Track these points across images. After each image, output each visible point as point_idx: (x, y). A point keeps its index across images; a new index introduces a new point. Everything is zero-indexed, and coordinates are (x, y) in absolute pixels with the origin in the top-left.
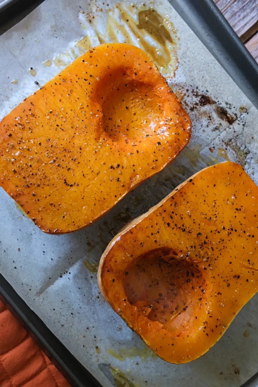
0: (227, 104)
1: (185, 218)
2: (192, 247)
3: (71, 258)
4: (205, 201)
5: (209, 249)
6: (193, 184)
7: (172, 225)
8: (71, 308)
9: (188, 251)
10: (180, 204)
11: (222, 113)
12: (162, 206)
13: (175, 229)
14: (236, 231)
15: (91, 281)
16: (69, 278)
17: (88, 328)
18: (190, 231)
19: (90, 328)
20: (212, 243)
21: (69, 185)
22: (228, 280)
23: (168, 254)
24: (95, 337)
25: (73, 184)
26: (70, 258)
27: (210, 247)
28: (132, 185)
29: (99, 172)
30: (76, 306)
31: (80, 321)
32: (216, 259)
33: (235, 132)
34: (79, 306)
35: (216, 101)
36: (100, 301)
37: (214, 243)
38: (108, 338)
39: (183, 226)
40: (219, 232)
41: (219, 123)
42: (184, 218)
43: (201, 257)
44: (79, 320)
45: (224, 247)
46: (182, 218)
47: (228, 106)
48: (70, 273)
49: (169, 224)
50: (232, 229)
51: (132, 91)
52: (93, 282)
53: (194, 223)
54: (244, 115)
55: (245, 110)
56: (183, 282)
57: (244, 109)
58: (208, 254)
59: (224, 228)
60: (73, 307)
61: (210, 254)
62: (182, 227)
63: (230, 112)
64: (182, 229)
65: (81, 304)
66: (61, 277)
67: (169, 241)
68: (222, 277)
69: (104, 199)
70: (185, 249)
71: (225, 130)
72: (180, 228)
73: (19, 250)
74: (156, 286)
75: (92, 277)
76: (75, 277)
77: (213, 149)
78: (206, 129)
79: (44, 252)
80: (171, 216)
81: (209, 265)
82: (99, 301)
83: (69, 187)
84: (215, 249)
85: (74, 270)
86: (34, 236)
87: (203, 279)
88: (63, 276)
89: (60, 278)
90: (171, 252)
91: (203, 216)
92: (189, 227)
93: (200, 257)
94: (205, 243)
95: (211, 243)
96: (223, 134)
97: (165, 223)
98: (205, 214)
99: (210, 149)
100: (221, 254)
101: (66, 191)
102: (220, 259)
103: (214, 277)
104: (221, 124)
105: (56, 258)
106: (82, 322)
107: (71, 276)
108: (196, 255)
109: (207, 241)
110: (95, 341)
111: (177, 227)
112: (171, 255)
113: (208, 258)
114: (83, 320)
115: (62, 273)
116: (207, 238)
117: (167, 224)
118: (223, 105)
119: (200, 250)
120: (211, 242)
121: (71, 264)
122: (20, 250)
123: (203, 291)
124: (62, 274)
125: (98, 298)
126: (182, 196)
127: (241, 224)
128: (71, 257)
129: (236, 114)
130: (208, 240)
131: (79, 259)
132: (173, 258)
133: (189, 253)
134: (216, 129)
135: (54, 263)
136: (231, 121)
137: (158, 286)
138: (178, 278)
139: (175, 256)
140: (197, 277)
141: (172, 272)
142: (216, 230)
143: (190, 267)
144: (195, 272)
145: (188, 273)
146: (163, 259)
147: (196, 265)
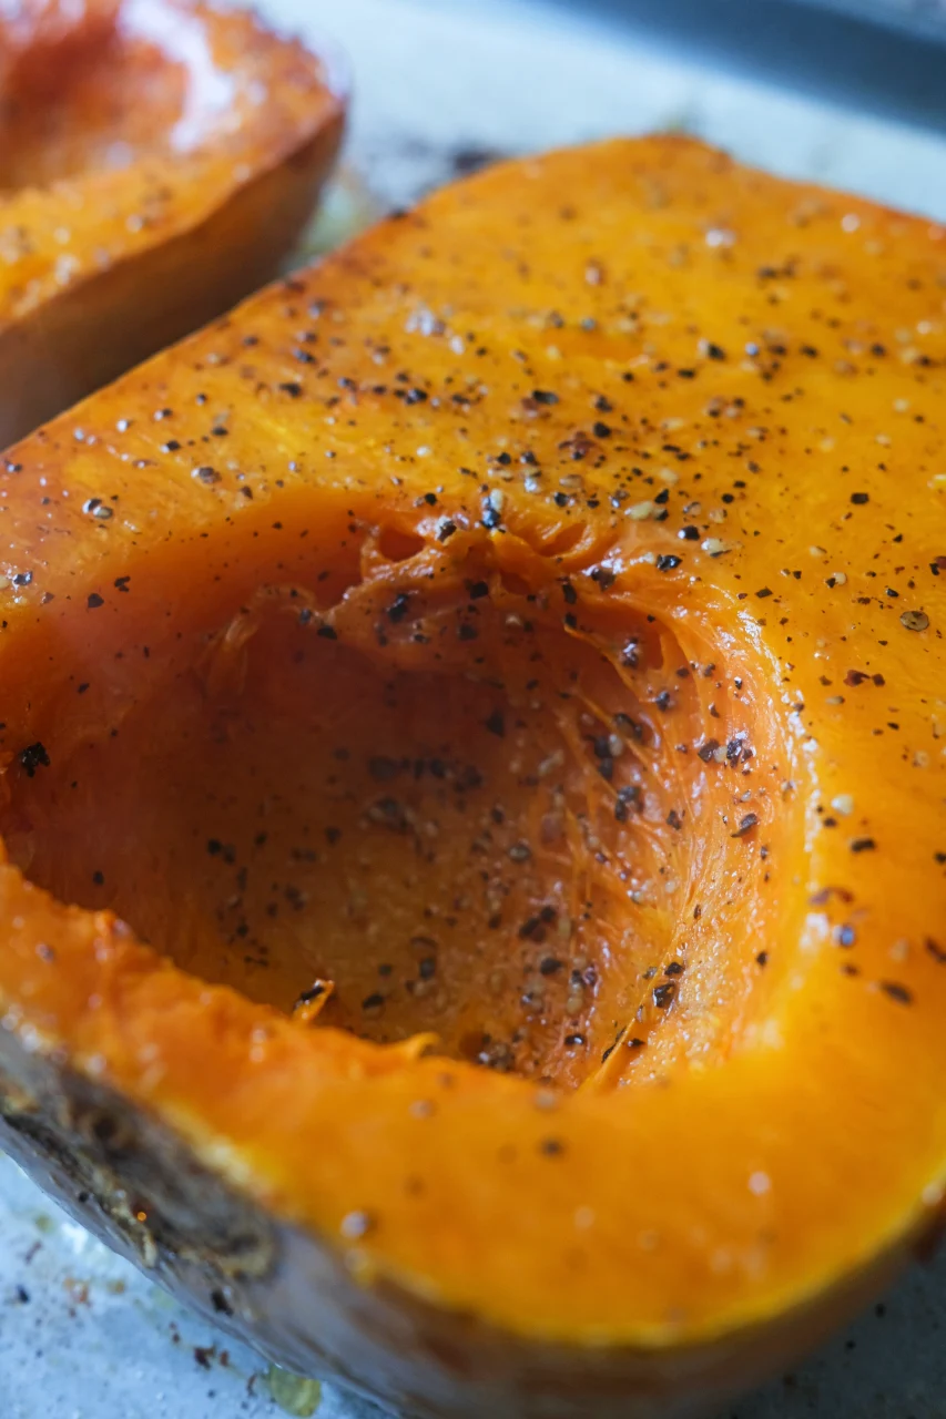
2: (505, 460)
5: (646, 456)
6: (419, 225)
7: (321, 389)
9: (486, 489)
10: (356, 302)
13: (346, 403)
14: (811, 352)
18: (469, 396)
20: (659, 425)
22: (893, 594)
23: (357, 581)
27: (653, 448)
32: (728, 499)
36: (38, 1322)
37: (675, 424)
39: (403, 378)
40: (688, 374)
42: (398, 349)
43: (603, 499)
45: (765, 432)
46: (385, 350)
49: (292, 389)
50: (780, 350)
53: (482, 352)
56: (596, 842)
58: (650, 481)
59: (716, 353)
61: (666, 475)
62: (399, 386)
64: (401, 393)
67: (319, 460)
68: (832, 582)
72: (380, 390)
80: (301, 355)
81: (694, 535)
82: (28, 1324)
84: (696, 449)
87: (705, 670)
90: (370, 551)
92: (450, 381)
93: (594, 504)
94: (603, 431)
97: (263, 388)
100: (754, 468)
103: (764, 593)
108: (561, 500)
109: (611, 421)
111: (357, 389)
112: (378, 572)
113: (662, 498)
116: (603, 405)
117: (278, 392)
119: (578, 467)
120: (644, 422)
125: (24, 1297)
127: (833, 324)
130: (625, 419)
132: (403, 603)
133: (496, 497)
137: (432, 982)
138: (555, 839)
139: (405, 565)
140: (663, 706)
141: (498, 818)
142: (662, 366)
143: (567, 629)
144: (625, 676)
145: (600, 751)
146: (327, 632)
147: (594, 576)
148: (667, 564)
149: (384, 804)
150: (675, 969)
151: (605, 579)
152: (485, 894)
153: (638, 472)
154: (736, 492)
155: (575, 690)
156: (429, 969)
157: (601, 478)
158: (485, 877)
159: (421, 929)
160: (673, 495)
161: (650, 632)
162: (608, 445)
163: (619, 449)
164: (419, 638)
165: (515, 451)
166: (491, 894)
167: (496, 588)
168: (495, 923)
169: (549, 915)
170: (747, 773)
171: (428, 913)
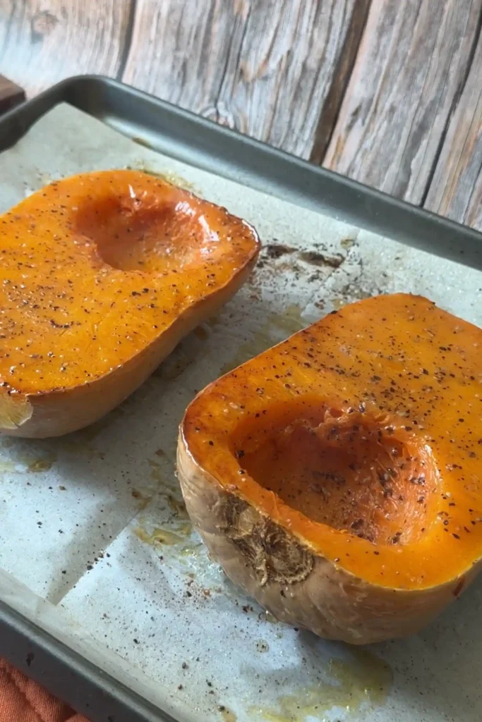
0: (317, 245)
2: (366, 395)
5: (404, 399)
6: (340, 317)
7: (315, 366)
8: (130, 629)
9: (361, 401)
11: (315, 258)
13: (322, 371)
14: (453, 376)
15: (163, 567)
16: (109, 565)
17: (185, 666)
18: (356, 375)
19: (191, 665)
22: (467, 447)
23: (323, 420)
24: (210, 685)
26: (102, 526)
27: (406, 397)
30: (141, 621)
31: (160, 654)
32: (425, 415)
33: (348, 275)
34: (149, 616)
35: (296, 247)
37: (413, 391)
38: (241, 673)
39: (337, 366)
40: (417, 377)
41: (315, 270)
42: (336, 357)
43: (392, 409)
44: (157, 651)
45: (437, 397)
46: (332, 357)
47: (321, 247)
48: (108, 556)
49: (307, 364)
50: (444, 374)
52: (167, 566)
53: (360, 362)
54: (353, 249)
55: (350, 243)
57: (348, 242)
58: (405, 406)
59: (425, 372)
60: (135, 625)
61: (408, 405)
62: (336, 368)
63: (327, 255)
64: (338, 371)
65: (152, 611)
66: (90, 568)
68: (451, 441)
72: (331, 369)
76: (122, 558)
77: (321, 303)
78: (296, 282)
80: (309, 355)
81: (416, 423)
84: (417, 400)
85: (117, 548)
87: (415, 459)
88: (94, 565)
89: (88, 571)
90: (327, 414)
92: (351, 369)
93: (389, 410)
94: (393, 390)
96: (330, 282)
97: (300, 363)
99: (317, 305)
100: (433, 407)
104: (318, 271)
106: (166, 655)
107: (112, 560)
108: (381, 408)
109: (395, 387)
110: (212, 692)
111: (324, 367)
113: (408, 412)
114: (167, 649)
115: (92, 560)
116: (392, 383)
118: (312, 249)
120: (404, 389)
124: (92, 563)
125: (190, 595)
128: (103, 522)
129: (338, 255)
130: (399, 388)
133: (364, 404)
134: (313, 279)
135: (68, 537)
136: (334, 264)
138: (366, 501)
139: (337, 419)
140: (401, 467)
141: (349, 493)
142: (410, 374)
143: (378, 443)
144: (392, 458)
145: (382, 478)
147: (387, 429)
148: (408, 429)
150: (399, 534)
153: (402, 404)
154: (428, 413)
155: (376, 460)
157: (392, 404)
160: (411, 412)
161: (400, 446)
162: (394, 395)
163: (397, 396)
165: (369, 393)
166: (345, 514)
167: (361, 429)
168: (345, 522)
169: (361, 522)
170: (423, 486)
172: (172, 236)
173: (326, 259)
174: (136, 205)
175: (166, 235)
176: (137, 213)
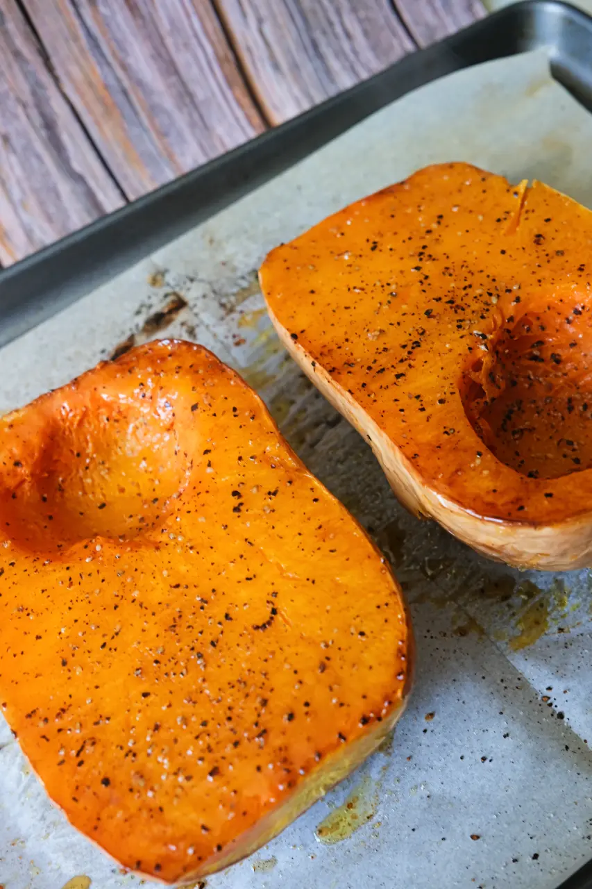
0: (138, 313)
1: (385, 344)
2: (459, 327)
3: (502, 681)
4: (346, 308)
5: (467, 294)
6: (302, 332)
7: (402, 368)
9: (471, 334)
10: (349, 355)
11: (158, 321)
12: (350, 391)
13: (412, 363)
14: (424, 247)
15: (574, 632)
16: (565, 692)
18: (421, 331)
20: (452, 289)
21: (272, 618)
22: (547, 254)
23: (480, 384)
25: (271, 606)
26: (504, 685)
27: (464, 293)
28: (291, 462)
29: (246, 540)
32: (494, 280)
33: (204, 296)
35: (128, 334)
37: (453, 285)
39: (404, 347)
40: (427, 277)
41: (179, 327)
42: (385, 346)
43: (486, 307)
45: (463, 266)
46: (385, 350)
47: (144, 309)
48: (549, 689)
49: (398, 376)
50: (421, 254)
51: (62, 490)
52: (574, 627)
53: (399, 324)
54: (169, 278)
55: (159, 277)
56: (560, 374)
57: (157, 278)
58: (481, 295)
59: (418, 268)
61: (478, 292)
62: (409, 348)
63: (159, 306)
64: (413, 348)
66: (561, 716)
67: (442, 373)
68: (539, 266)
69: (320, 527)
70: (467, 341)
71: (196, 315)
72: (410, 353)
73: (475, 837)
74: (576, 446)
75: (561, 630)
76: (559, 672)
77: (237, 339)
79: (484, 759)
80: (378, 372)
81: (509, 291)
83: (278, 618)
84: (467, 283)
85: (538, 676)
86: (436, 789)
87: (547, 309)
88: (558, 710)
89: (565, 719)
90: (473, 375)
91: (385, 307)
92: (410, 335)
93: (487, 310)
94: (451, 302)
95: (453, 291)
96: (206, 318)
97: (395, 383)
98: (379, 305)
99: (237, 344)
100: (481, 271)
101: (287, 626)
102: (492, 271)
103: (539, 281)
104: (183, 324)
105: (503, 725)
107: (558, 686)
108: (483, 317)
109: (445, 299)
111: (406, 360)
112: (481, 377)
113: (490, 294)
115: (550, 710)
116: (438, 299)
117: (399, 380)
118: (141, 320)
119: (468, 311)
120: (449, 292)
121: (522, 684)
122: (476, 833)
123: (577, 312)
124: (554, 711)
126: (329, 351)
127: (410, 239)
128: (499, 682)
129: (166, 296)
130: (446, 296)
131: (508, 661)
132: (491, 375)
133: (475, 332)
135: (515, 729)
136: (180, 304)
137: (575, 442)
138: (550, 387)
139: (483, 367)
141: (534, 402)
142: (421, 282)
143: (515, 339)
144: (530, 334)
145: (535, 358)
146: (493, 399)
147: (508, 321)
148: (518, 300)
149: (514, 433)
151: (511, 319)
152: (554, 417)
156: (570, 443)
157: (476, 306)
158: (549, 414)
159: (556, 442)
164: (502, 378)
165: (456, 323)
166: (555, 414)
167: (499, 349)
168: (563, 419)
169: (570, 400)
171: (551, 438)
172: (84, 449)
173: (166, 310)
174: (24, 471)
175: (78, 455)
176: (32, 475)
